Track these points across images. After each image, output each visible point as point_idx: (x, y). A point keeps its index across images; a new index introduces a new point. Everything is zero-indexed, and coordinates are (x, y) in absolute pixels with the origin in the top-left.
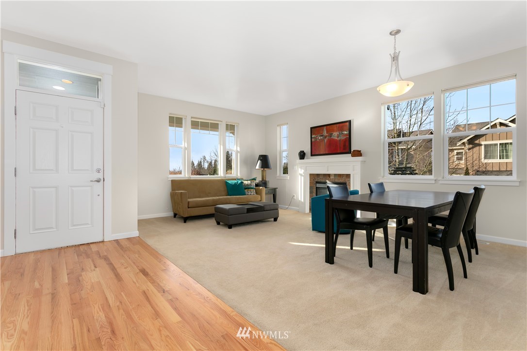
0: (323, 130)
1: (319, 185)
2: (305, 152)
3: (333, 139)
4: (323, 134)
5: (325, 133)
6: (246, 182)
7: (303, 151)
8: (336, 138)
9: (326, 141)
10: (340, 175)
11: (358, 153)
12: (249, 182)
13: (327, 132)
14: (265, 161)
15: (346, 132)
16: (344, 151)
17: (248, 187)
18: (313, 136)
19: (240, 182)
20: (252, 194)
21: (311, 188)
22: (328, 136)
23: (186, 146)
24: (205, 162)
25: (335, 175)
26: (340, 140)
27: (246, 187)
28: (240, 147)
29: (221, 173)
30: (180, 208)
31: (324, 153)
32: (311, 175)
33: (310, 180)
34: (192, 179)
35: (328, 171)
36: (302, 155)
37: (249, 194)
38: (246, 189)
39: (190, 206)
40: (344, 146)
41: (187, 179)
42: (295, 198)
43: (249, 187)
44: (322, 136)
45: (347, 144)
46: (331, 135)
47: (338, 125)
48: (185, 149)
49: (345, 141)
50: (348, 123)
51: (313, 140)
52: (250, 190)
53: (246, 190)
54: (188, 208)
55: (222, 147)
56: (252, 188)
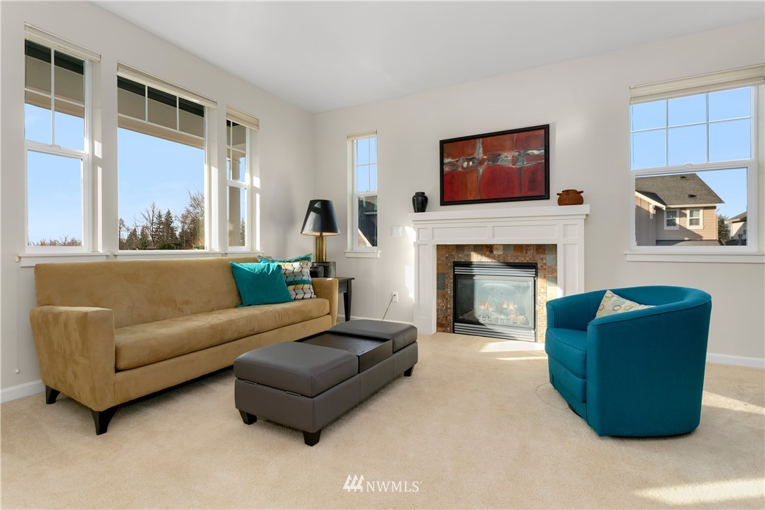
0: (474, 147)
1: (459, 271)
2: (426, 195)
3: (502, 168)
4: (476, 155)
5: (479, 153)
6: (288, 267)
7: (424, 193)
8: (511, 166)
9: (481, 171)
10: (519, 248)
11: (572, 198)
12: (297, 265)
13: (484, 152)
14: (325, 215)
15: (536, 152)
16: (530, 194)
17: (294, 280)
18: (447, 161)
19: (273, 266)
20: (308, 296)
21: (441, 277)
22: (488, 160)
23: (98, 153)
24: (123, 229)
25: (506, 247)
26: (521, 169)
27: (290, 279)
28: (261, 178)
29: (212, 242)
30: (76, 376)
31: (479, 198)
32: (439, 247)
33: (438, 259)
34: (120, 259)
35: (493, 237)
36: (421, 203)
37: (300, 296)
38: (289, 284)
39: (122, 365)
40: (533, 181)
41: (104, 260)
42: (397, 299)
43: (298, 278)
44: (470, 160)
45: (541, 177)
46: (495, 158)
47: (515, 135)
48: (95, 162)
49: (533, 171)
50: (543, 131)
51: (446, 169)
52: (300, 286)
53: (291, 288)
54: (117, 371)
55: (215, 171)
56: (304, 282)
